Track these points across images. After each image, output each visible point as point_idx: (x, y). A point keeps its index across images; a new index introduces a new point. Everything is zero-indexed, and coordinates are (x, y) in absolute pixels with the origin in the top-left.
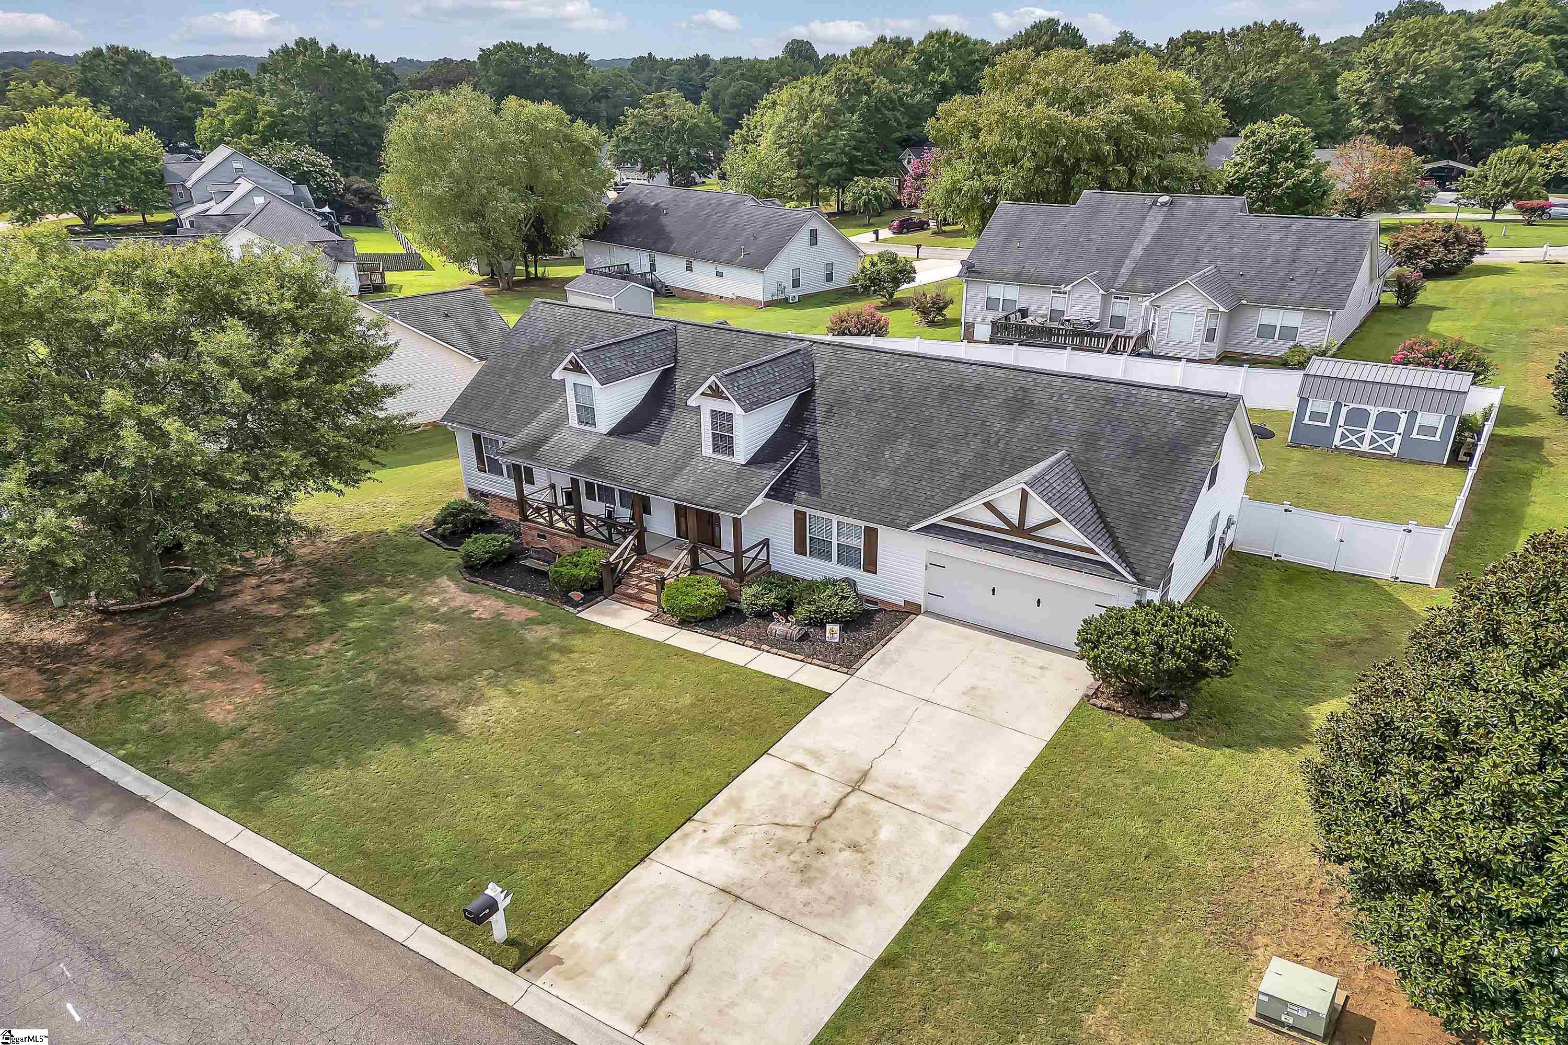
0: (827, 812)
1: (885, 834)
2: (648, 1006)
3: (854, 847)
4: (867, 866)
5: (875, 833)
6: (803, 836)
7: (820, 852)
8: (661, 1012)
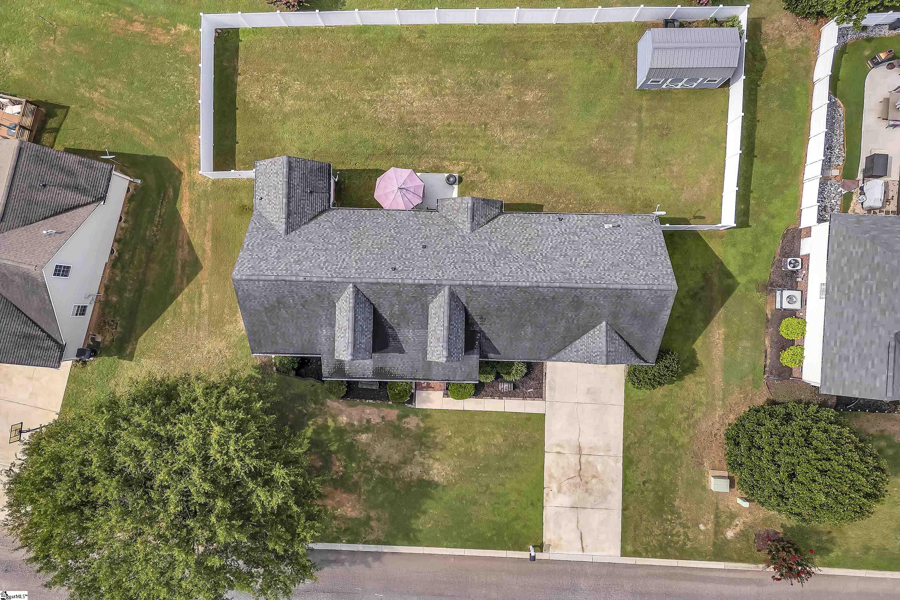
0: (579, 468)
1: (599, 467)
2: (581, 547)
3: (594, 477)
4: (601, 481)
5: (597, 469)
6: (578, 480)
7: (587, 483)
8: (584, 546)
